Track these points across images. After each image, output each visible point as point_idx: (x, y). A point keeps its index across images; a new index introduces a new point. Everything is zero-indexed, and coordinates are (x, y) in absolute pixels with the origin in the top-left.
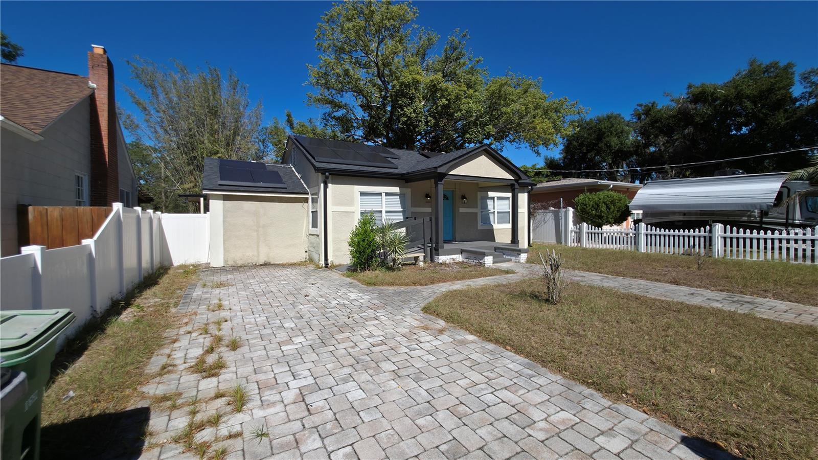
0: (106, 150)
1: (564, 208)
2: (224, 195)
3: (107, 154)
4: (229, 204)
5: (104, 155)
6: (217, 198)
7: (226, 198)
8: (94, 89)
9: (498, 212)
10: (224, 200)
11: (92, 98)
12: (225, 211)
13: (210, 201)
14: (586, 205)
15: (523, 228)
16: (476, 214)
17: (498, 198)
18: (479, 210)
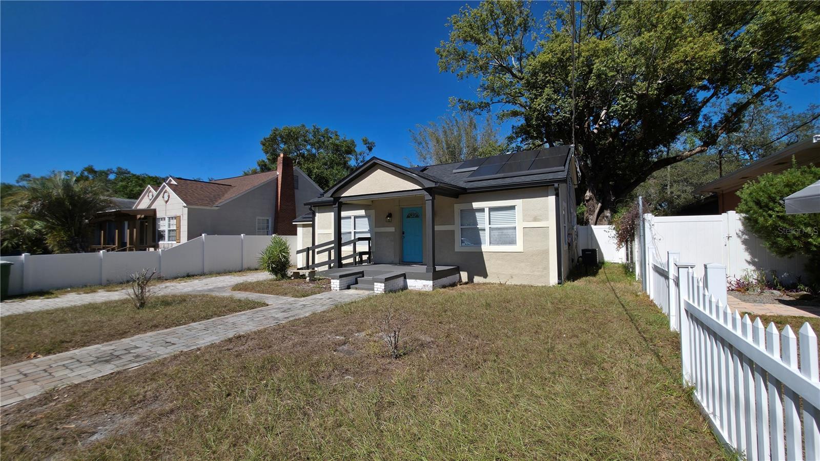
0: (279, 204)
2: (303, 224)
3: (279, 206)
4: (301, 229)
7: (301, 226)
8: (278, 175)
9: (490, 229)
11: (277, 179)
12: (301, 234)
15: (546, 252)
16: (453, 232)
17: (492, 209)
18: (456, 228)
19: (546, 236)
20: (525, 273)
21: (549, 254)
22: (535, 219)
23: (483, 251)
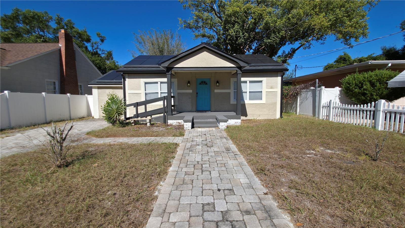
0: (65, 71)
1: (318, 87)
2: (98, 87)
3: (65, 72)
4: (100, 90)
5: (64, 73)
6: (95, 88)
7: (99, 88)
8: (61, 47)
9: (250, 92)
10: (98, 89)
11: (60, 50)
12: (99, 94)
13: (93, 89)
14: (349, 84)
15: (275, 103)
16: (229, 93)
17: (251, 82)
18: (232, 91)
19: (276, 95)
20: (265, 113)
21: (276, 104)
22: (272, 88)
23: (246, 103)
